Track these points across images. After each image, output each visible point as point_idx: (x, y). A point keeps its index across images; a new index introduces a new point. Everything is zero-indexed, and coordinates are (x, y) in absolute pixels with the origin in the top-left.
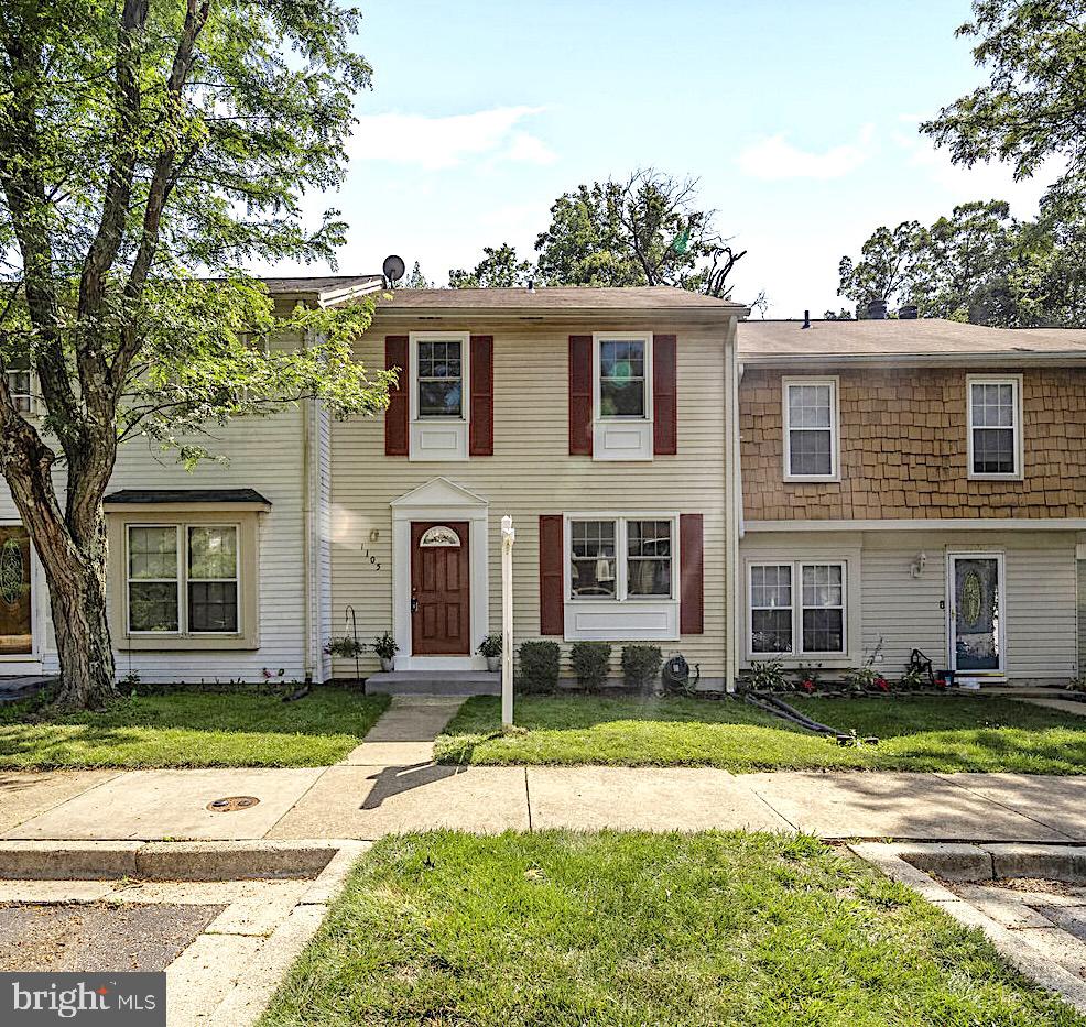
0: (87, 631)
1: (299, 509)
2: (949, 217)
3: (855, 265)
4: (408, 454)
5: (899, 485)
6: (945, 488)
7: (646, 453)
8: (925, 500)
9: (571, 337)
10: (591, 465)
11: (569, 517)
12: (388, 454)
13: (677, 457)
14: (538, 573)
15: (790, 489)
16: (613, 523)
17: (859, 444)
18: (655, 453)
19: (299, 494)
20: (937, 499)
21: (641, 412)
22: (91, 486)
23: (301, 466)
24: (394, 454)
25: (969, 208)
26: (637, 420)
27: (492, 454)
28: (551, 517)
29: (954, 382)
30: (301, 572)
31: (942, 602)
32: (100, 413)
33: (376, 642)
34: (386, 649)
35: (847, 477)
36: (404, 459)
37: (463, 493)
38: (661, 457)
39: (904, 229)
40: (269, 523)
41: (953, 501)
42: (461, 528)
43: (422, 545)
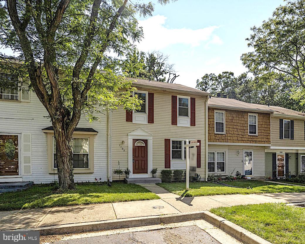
0: (69, 167)
1: (106, 134)
2: (221, 74)
3: (200, 81)
4: (132, 121)
5: (236, 135)
6: (245, 136)
7: (189, 125)
8: (241, 139)
9: (172, 96)
10: (176, 127)
11: (171, 140)
12: (127, 121)
13: (195, 127)
14: (164, 153)
15: (216, 135)
16: (181, 141)
17: (229, 126)
18: (191, 125)
19: (106, 130)
20: (243, 139)
21: (187, 115)
22: (73, 126)
23: (106, 123)
24: (128, 121)
25: (226, 73)
26: (186, 117)
27: (153, 123)
28: (168, 140)
29: (246, 114)
30: (107, 151)
31: (242, 161)
32: (79, 106)
33: (125, 171)
34: (127, 172)
35: (227, 133)
36: (131, 122)
37: (146, 132)
38: (192, 126)
39: (211, 75)
40: (97, 138)
41: (246, 139)
42: (146, 141)
43: (135, 145)
